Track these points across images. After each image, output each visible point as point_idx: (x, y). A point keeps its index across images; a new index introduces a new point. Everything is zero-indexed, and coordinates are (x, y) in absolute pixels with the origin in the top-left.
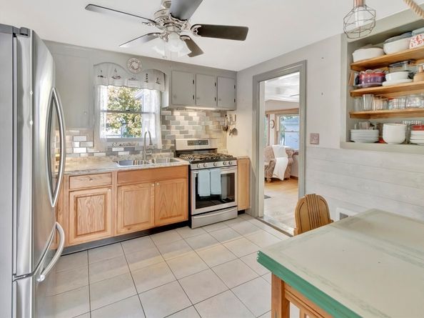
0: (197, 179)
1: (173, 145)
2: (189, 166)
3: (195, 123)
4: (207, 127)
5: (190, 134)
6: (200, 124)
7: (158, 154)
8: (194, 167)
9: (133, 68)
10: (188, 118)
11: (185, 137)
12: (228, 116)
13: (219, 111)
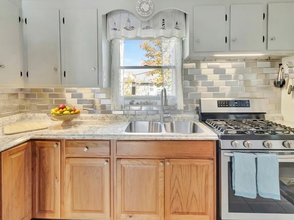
0: (230, 164)
1: (198, 105)
2: (218, 142)
3: (229, 77)
4: (247, 83)
5: (221, 91)
6: (236, 78)
7: (179, 116)
8: (225, 144)
9: (143, 11)
10: (220, 72)
11: (215, 96)
12: (284, 66)
13: (269, 59)
